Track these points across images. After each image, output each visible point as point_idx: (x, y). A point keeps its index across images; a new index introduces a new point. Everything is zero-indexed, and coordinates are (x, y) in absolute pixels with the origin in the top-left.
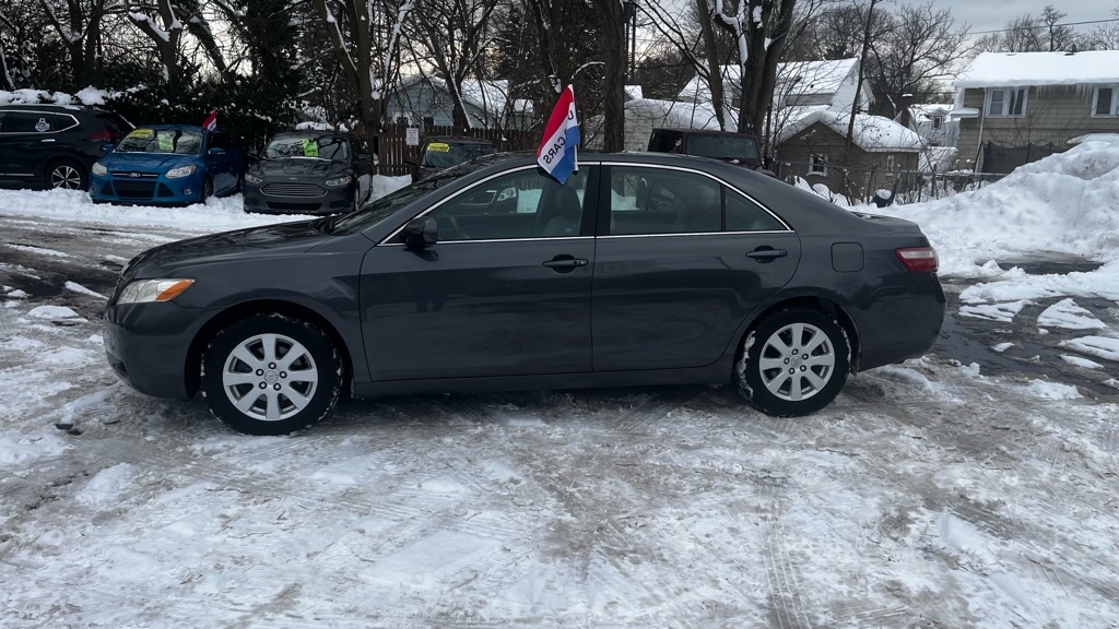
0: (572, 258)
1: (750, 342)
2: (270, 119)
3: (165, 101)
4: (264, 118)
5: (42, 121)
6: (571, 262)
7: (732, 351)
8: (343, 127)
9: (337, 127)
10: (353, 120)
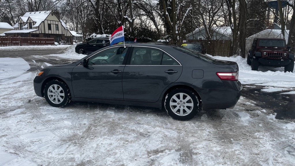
0: (118, 70)
1: (167, 97)
2: (151, 39)
3: (129, 36)
4: (149, 39)
5: (104, 41)
6: (117, 71)
7: (161, 99)
8: (167, 41)
9: (166, 41)
10: (170, 39)
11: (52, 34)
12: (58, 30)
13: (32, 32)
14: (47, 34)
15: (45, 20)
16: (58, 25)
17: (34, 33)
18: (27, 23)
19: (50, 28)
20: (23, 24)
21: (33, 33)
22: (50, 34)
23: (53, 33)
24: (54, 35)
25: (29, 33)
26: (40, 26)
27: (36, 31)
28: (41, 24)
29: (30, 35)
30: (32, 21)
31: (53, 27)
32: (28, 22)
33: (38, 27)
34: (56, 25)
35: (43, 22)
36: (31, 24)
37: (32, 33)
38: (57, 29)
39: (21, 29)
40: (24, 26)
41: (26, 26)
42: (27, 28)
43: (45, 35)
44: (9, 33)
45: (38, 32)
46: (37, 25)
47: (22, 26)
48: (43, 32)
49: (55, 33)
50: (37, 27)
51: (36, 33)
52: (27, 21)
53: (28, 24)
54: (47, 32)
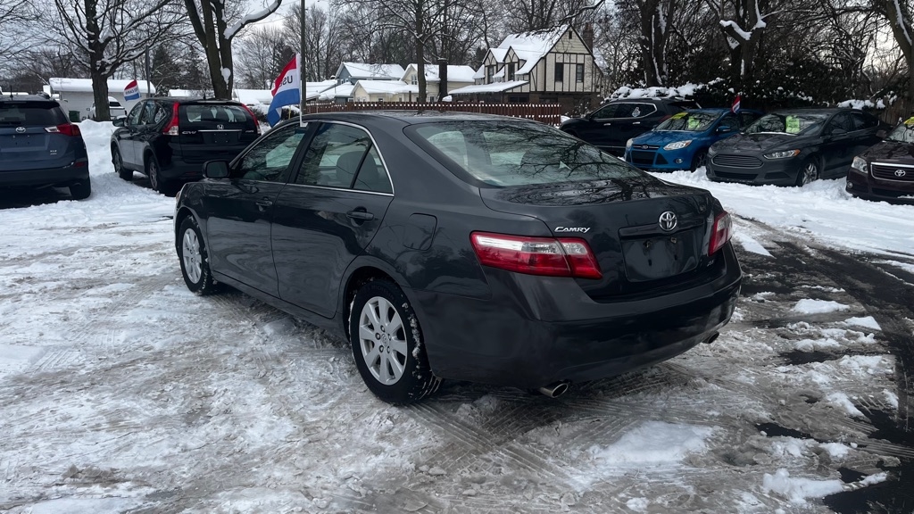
0: (268, 199)
1: (352, 306)
3: (732, 90)
5: (637, 109)
6: (266, 203)
8: (880, 103)
9: (876, 104)
10: (892, 96)
11: (563, 94)
12: (583, 81)
13: (512, 88)
14: (550, 93)
15: (549, 52)
16: (583, 65)
17: (515, 90)
18: (504, 65)
19: (559, 75)
20: (495, 68)
21: (513, 93)
22: (557, 93)
23: (566, 90)
24: (569, 94)
25: (503, 93)
26: (534, 71)
27: (521, 85)
28: (536, 64)
29: (506, 97)
30: (515, 60)
31: (570, 72)
32: (508, 61)
33: (529, 74)
34: (577, 64)
35: (544, 58)
36: (512, 65)
37: (511, 91)
38: (580, 76)
39: (489, 83)
40: (497, 72)
41: (501, 74)
42: (503, 80)
43: (545, 96)
44: (459, 95)
45: (526, 89)
46: (526, 69)
47: (491, 73)
48: (540, 89)
49: (572, 90)
50: (527, 74)
51: (521, 93)
52: (504, 60)
53: (507, 66)
54: (550, 88)
